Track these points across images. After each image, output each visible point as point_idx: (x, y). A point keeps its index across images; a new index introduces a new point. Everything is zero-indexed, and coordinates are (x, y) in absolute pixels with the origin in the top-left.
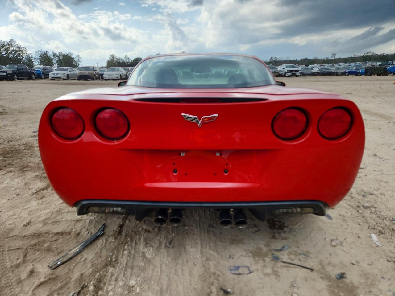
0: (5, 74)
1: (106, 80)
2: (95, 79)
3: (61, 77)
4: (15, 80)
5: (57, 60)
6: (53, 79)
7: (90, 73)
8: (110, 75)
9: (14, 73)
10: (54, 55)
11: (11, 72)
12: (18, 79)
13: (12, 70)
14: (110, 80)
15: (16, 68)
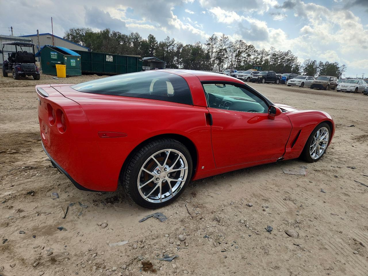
0: (257, 78)
1: (338, 91)
2: (327, 89)
3: (296, 84)
4: (262, 83)
5: (321, 68)
6: (289, 85)
7: (324, 83)
8: (344, 86)
9: (264, 77)
10: (321, 63)
11: (261, 77)
12: (265, 83)
13: (263, 75)
14: (342, 91)
15: (267, 74)
